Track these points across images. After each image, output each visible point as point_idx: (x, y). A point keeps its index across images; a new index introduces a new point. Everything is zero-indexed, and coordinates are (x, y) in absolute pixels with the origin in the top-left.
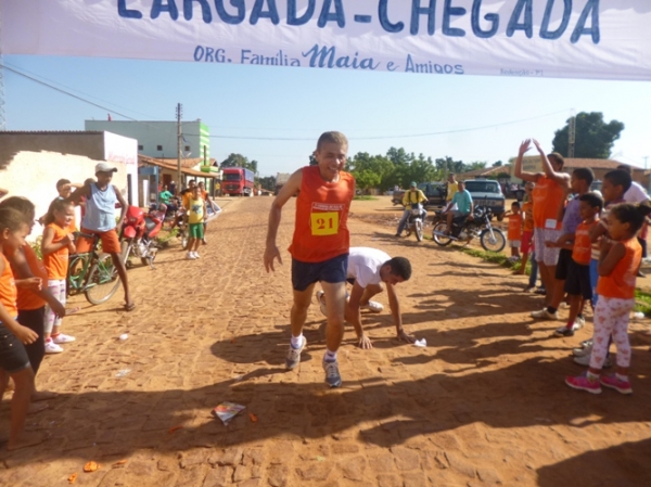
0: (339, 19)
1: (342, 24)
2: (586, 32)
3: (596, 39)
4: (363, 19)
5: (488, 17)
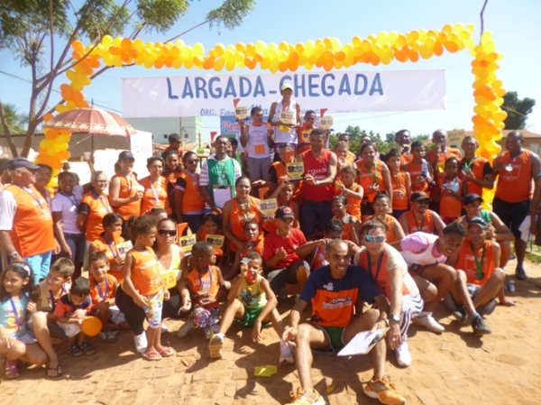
0: (263, 93)
1: (264, 95)
2: (376, 90)
3: (381, 93)
4: (273, 92)
5: (330, 87)
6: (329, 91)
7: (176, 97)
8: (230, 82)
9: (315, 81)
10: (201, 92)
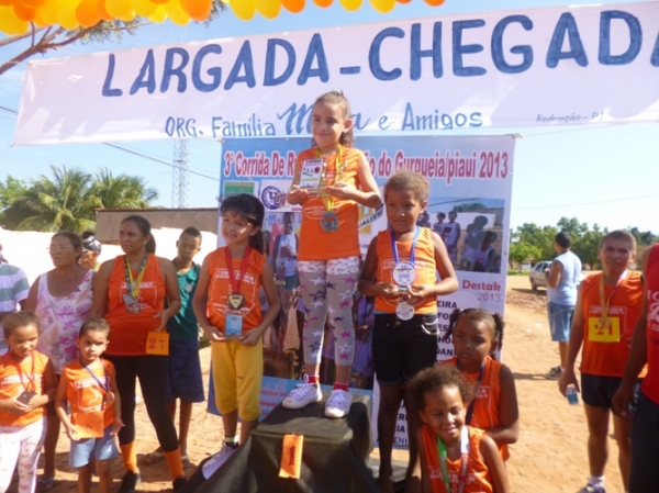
0: (323, 74)
1: (325, 78)
4: (351, 70)
5: (515, 50)
6: (515, 59)
7: (118, 92)
8: (245, 54)
9: (469, 36)
10: (174, 80)
